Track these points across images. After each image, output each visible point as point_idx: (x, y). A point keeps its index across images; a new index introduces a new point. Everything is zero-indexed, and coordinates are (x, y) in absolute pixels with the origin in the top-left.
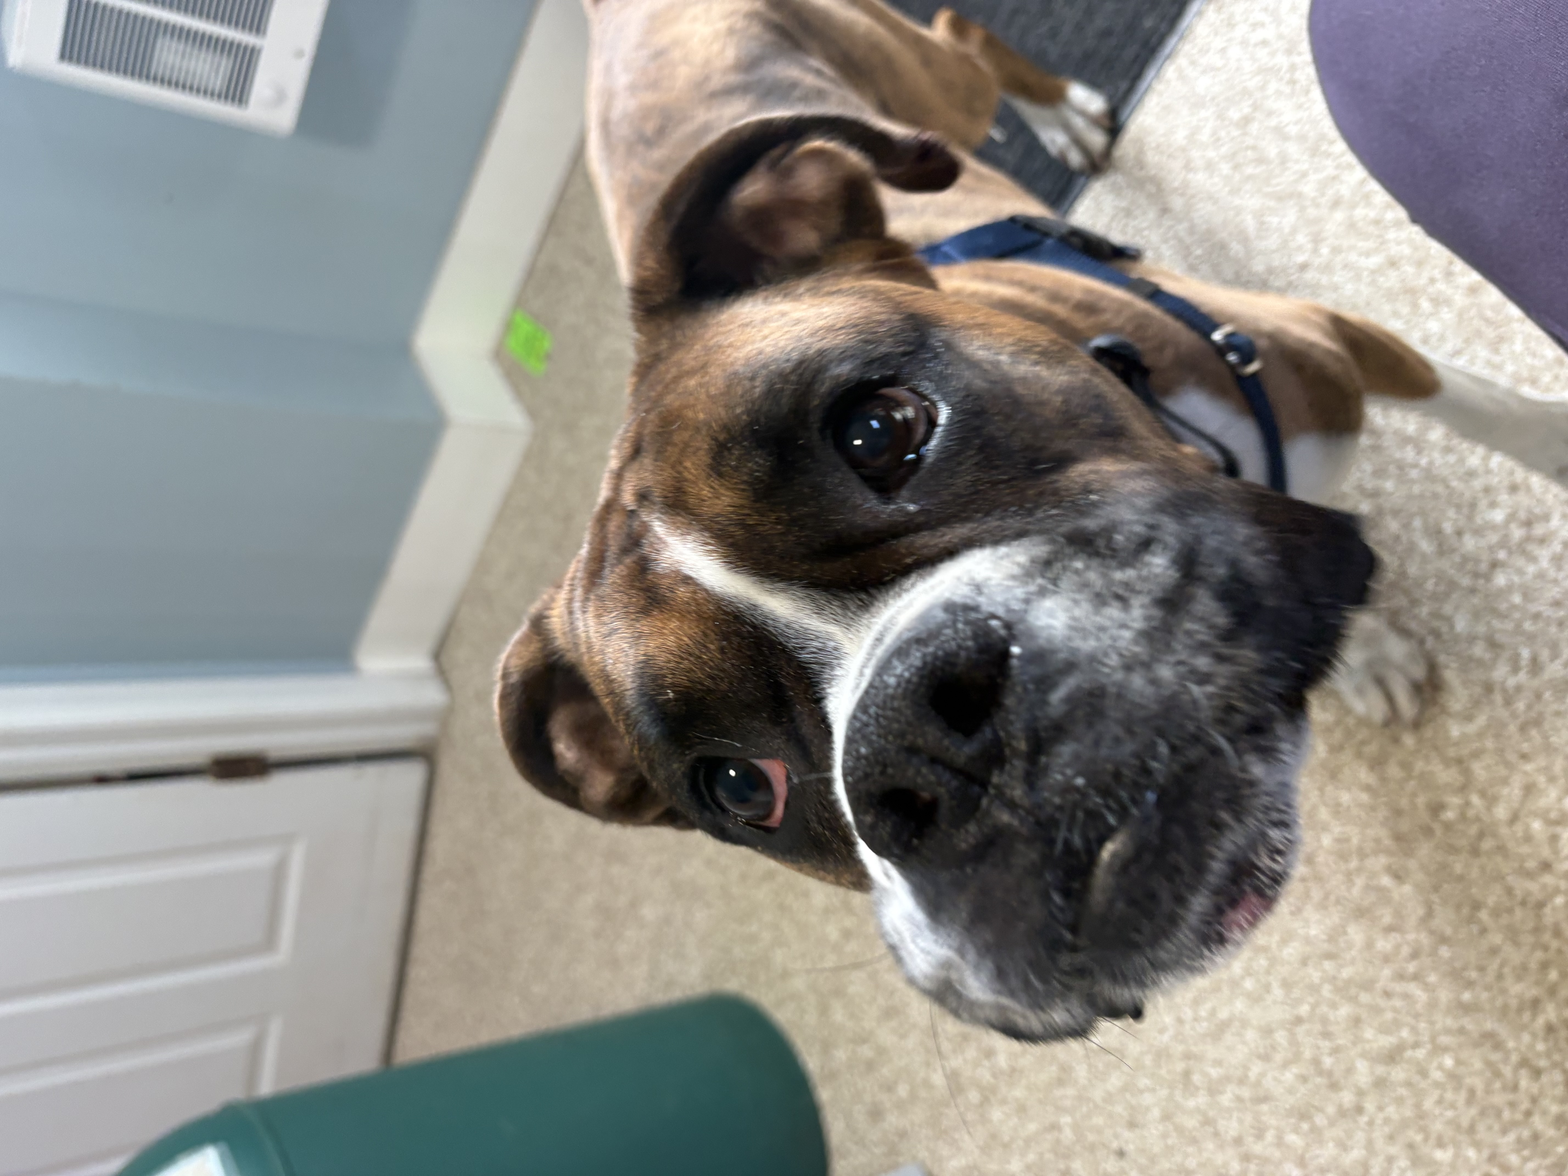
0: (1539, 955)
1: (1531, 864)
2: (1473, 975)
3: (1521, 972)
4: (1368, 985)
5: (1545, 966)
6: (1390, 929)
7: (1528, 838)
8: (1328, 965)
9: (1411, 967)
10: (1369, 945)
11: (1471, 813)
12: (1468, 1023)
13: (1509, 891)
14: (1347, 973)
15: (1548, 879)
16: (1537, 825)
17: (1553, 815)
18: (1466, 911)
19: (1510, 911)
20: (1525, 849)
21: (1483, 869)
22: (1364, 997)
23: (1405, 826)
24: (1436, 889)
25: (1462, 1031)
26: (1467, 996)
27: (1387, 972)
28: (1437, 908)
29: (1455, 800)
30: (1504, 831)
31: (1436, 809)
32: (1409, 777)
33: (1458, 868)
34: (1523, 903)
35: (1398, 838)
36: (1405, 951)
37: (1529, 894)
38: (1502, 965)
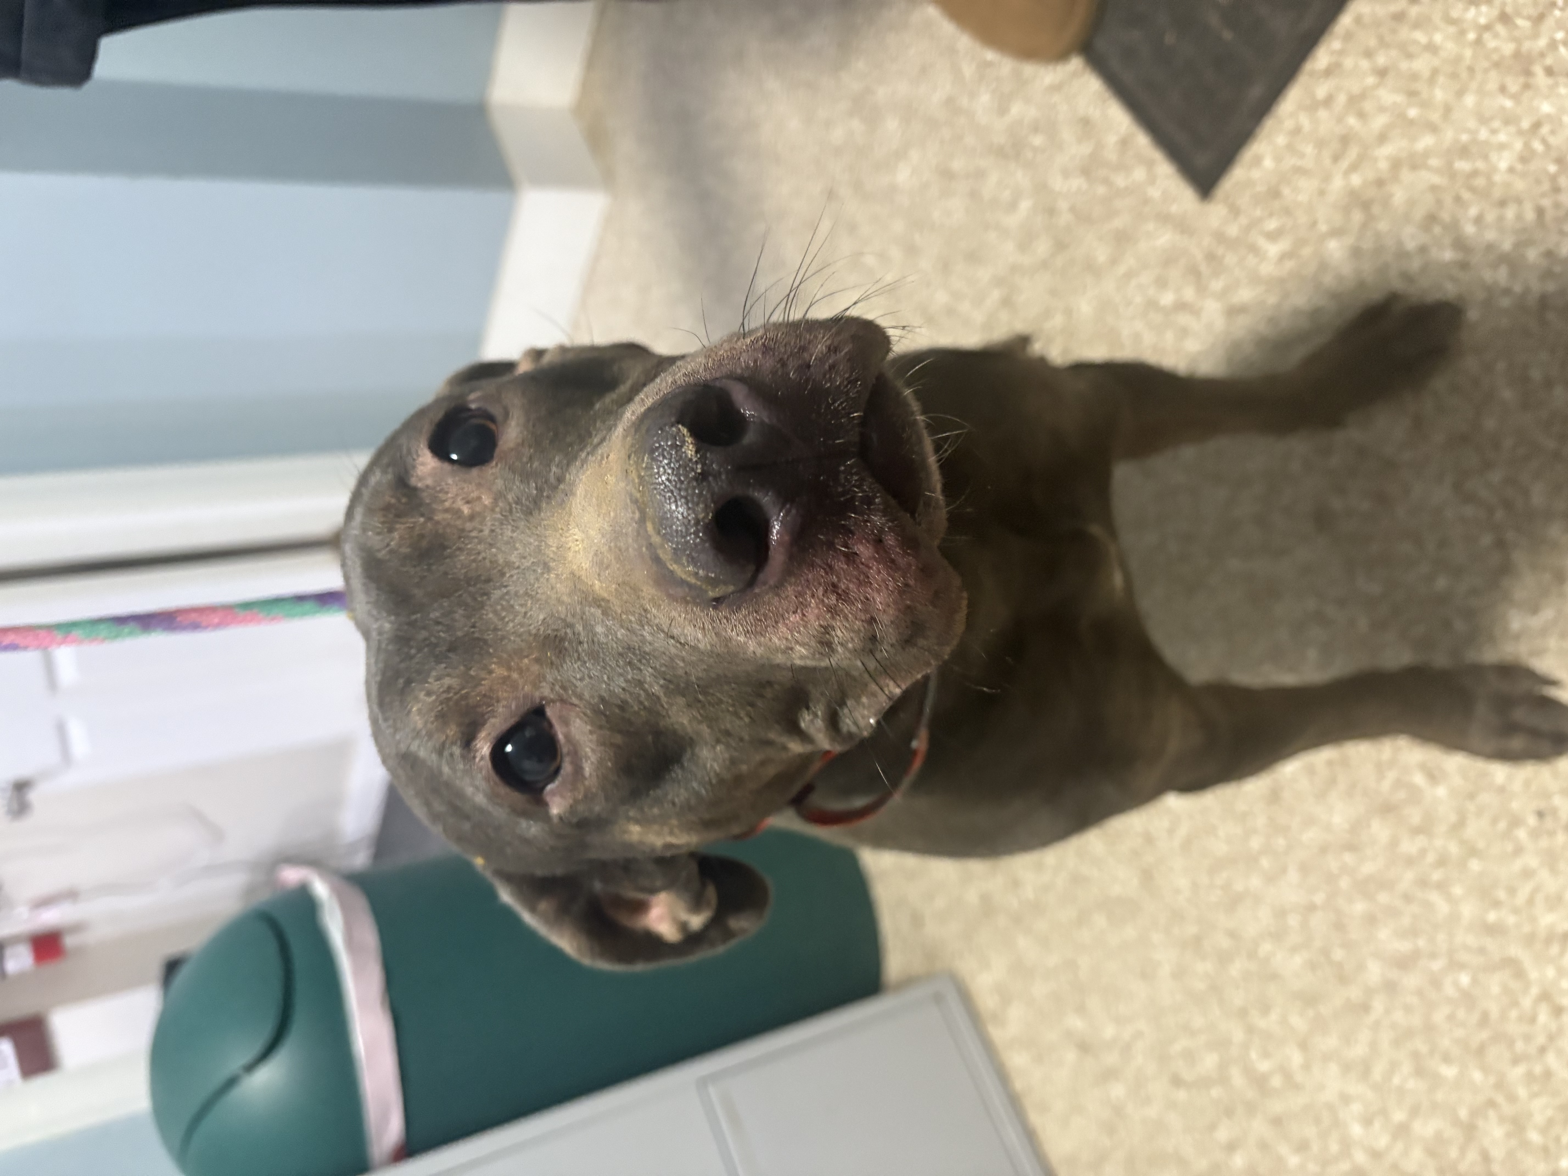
12: (1490, 944)
25: (1482, 951)
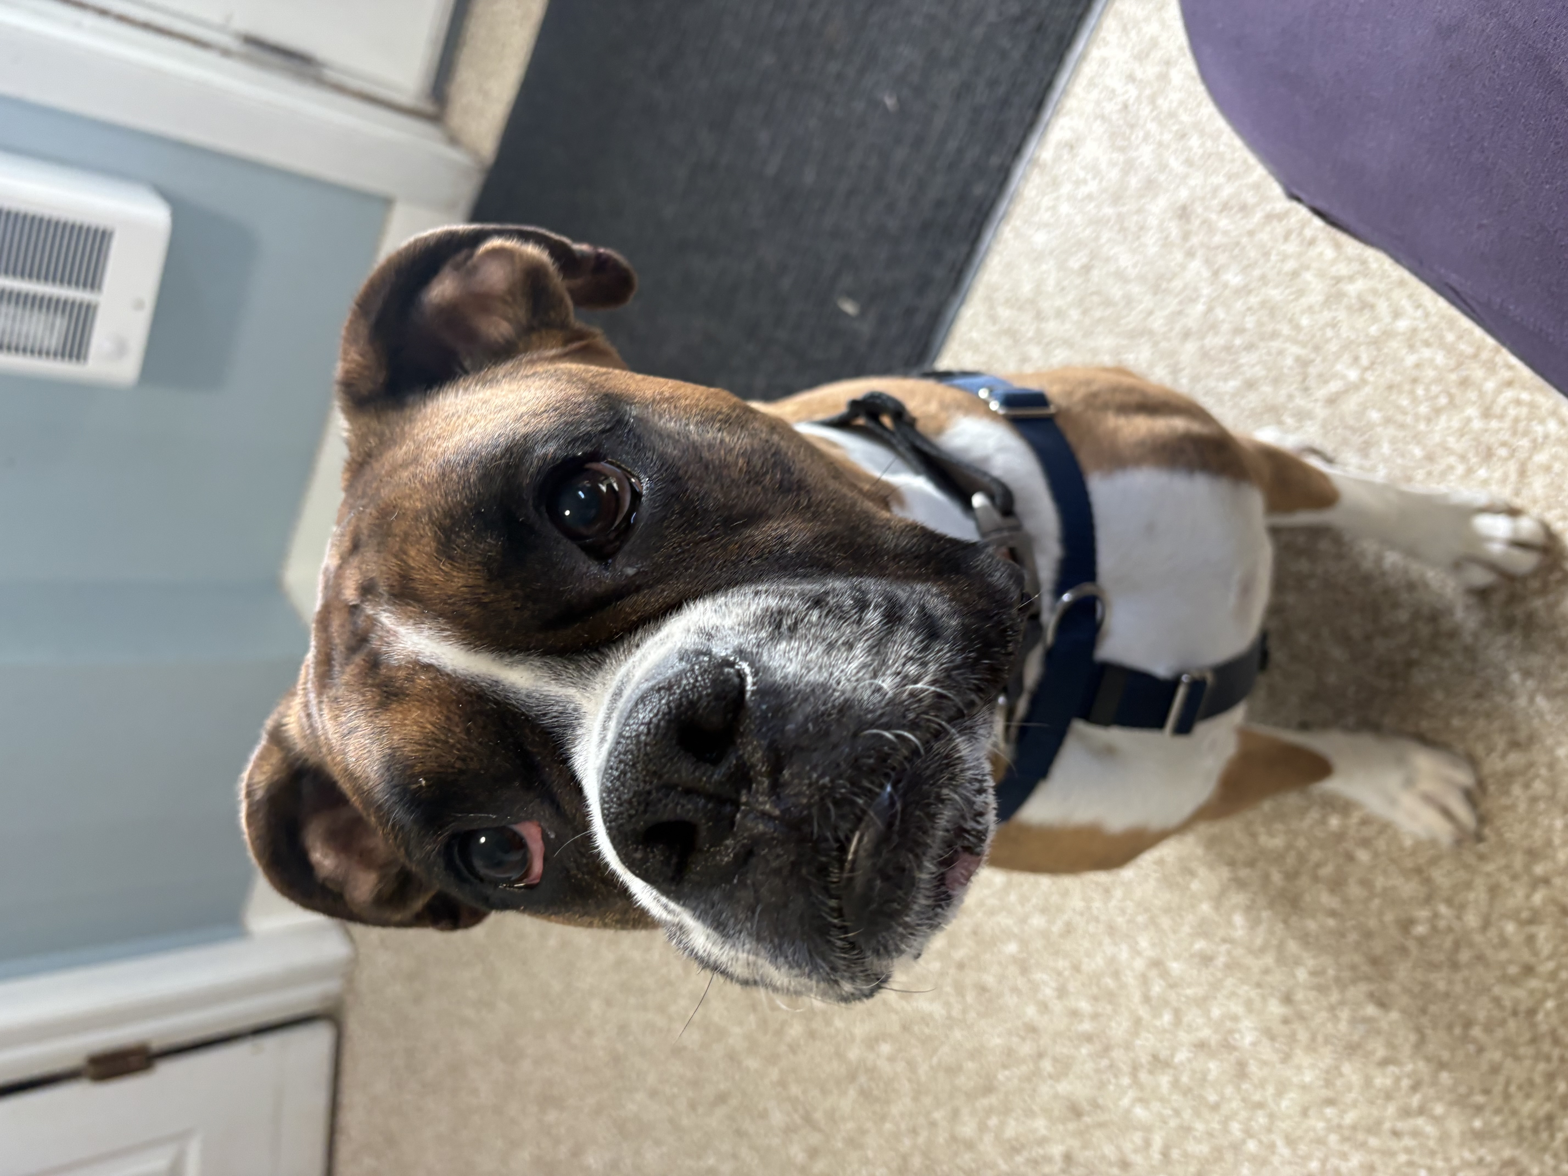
0: (1542, 1066)
1: (1513, 970)
2: (1479, 1099)
3: (1528, 1088)
4: (1374, 1128)
5: (1550, 1077)
6: (1385, 1063)
7: (1504, 942)
8: (1329, 1111)
9: (1415, 1100)
10: (1368, 1082)
11: (1442, 924)
13: (1497, 1001)
14: (1349, 1118)
15: (1534, 983)
16: (1510, 928)
17: (1525, 915)
18: (1458, 1031)
19: (1503, 1023)
20: (1504, 955)
21: (1466, 981)
22: (1374, 1142)
23: (1378, 947)
24: (1424, 1011)
26: (1478, 1124)
27: (1391, 1110)
28: (1429, 1032)
29: (1423, 913)
30: (1478, 938)
31: (1406, 925)
32: (1372, 895)
33: (1441, 986)
34: (1515, 1013)
35: (1374, 961)
36: (1405, 1083)
37: (1516, 1002)
38: (1508, 1083)
